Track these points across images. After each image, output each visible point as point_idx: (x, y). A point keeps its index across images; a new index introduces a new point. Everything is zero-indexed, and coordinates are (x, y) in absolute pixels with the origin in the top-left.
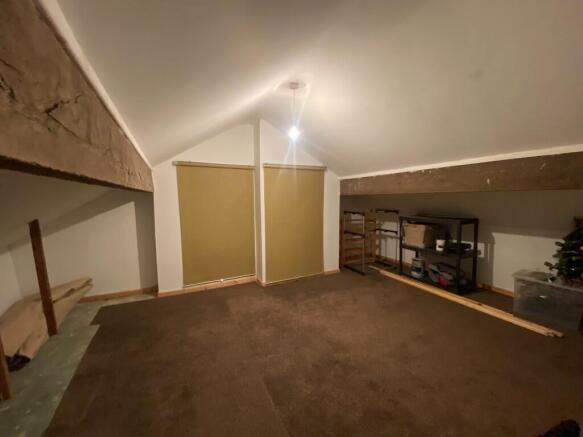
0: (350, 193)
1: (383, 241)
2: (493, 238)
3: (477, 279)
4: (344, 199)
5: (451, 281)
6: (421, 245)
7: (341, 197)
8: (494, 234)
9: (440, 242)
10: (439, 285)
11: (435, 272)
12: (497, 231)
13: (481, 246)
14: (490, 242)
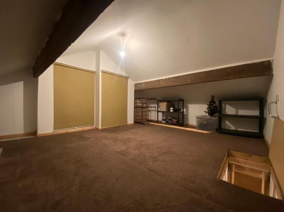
0: (139, 89)
1: (149, 113)
2: (188, 107)
3: (184, 122)
4: (136, 92)
5: (176, 122)
6: (165, 110)
7: (135, 91)
8: (189, 105)
9: (171, 108)
10: (172, 124)
11: (170, 120)
12: (190, 104)
13: (185, 110)
14: (187, 108)
